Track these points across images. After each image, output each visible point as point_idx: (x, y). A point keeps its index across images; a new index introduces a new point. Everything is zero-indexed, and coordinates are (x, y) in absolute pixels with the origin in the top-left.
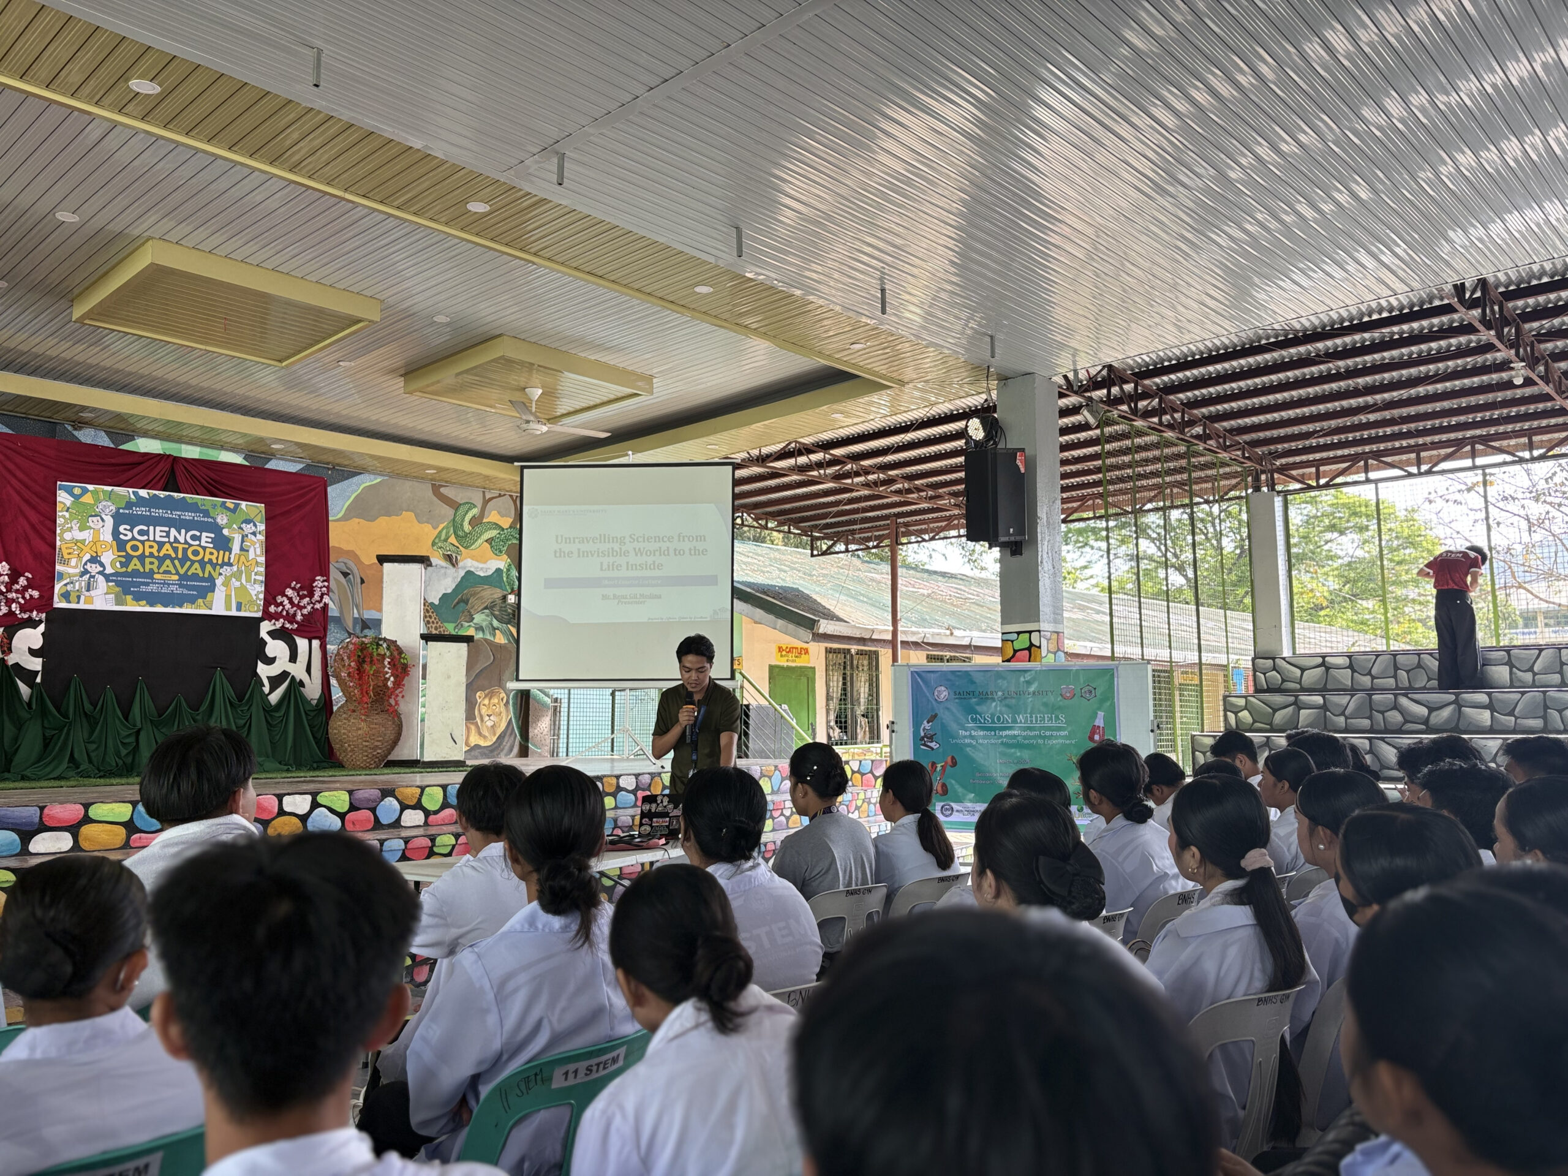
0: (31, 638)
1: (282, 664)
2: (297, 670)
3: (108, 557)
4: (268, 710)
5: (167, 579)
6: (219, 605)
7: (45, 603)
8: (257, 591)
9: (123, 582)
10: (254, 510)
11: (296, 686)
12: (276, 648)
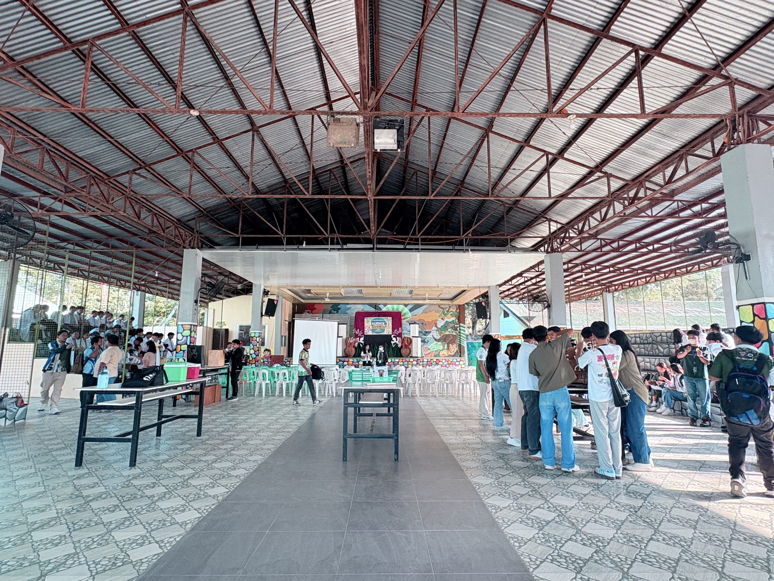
0: (362, 339)
1: (395, 341)
2: (397, 342)
3: (371, 327)
4: (393, 348)
5: (378, 330)
6: (385, 333)
7: (363, 334)
8: (391, 330)
9: (373, 331)
10: (390, 318)
11: (397, 345)
12: (394, 339)
